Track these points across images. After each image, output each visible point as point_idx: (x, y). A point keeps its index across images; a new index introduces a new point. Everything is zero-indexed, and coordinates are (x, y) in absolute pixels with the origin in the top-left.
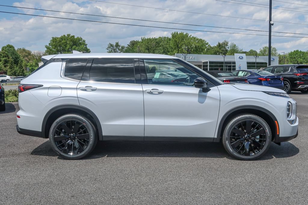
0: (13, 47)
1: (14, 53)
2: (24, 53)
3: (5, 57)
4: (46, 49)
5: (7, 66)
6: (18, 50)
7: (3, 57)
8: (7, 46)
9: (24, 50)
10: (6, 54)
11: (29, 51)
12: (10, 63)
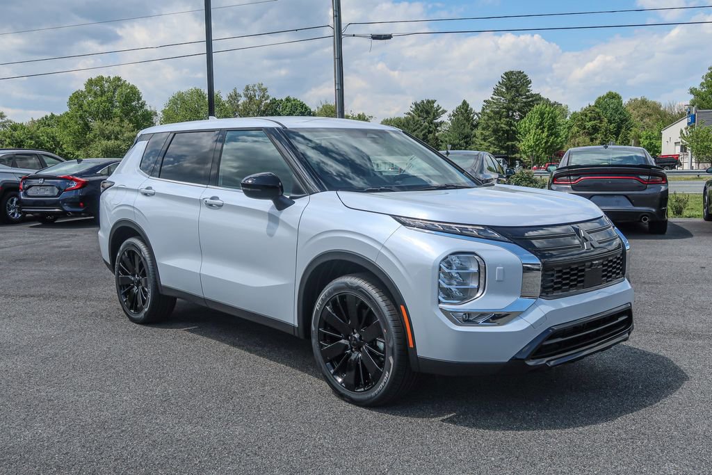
0: (620, 98)
1: (618, 108)
2: (644, 109)
3: (595, 119)
4: (692, 97)
5: (596, 139)
6: (630, 104)
7: (590, 120)
8: (608, 95)
9: (644, 102)
10: (598, 113)
11: (655, 103)
12: (603, 133)
